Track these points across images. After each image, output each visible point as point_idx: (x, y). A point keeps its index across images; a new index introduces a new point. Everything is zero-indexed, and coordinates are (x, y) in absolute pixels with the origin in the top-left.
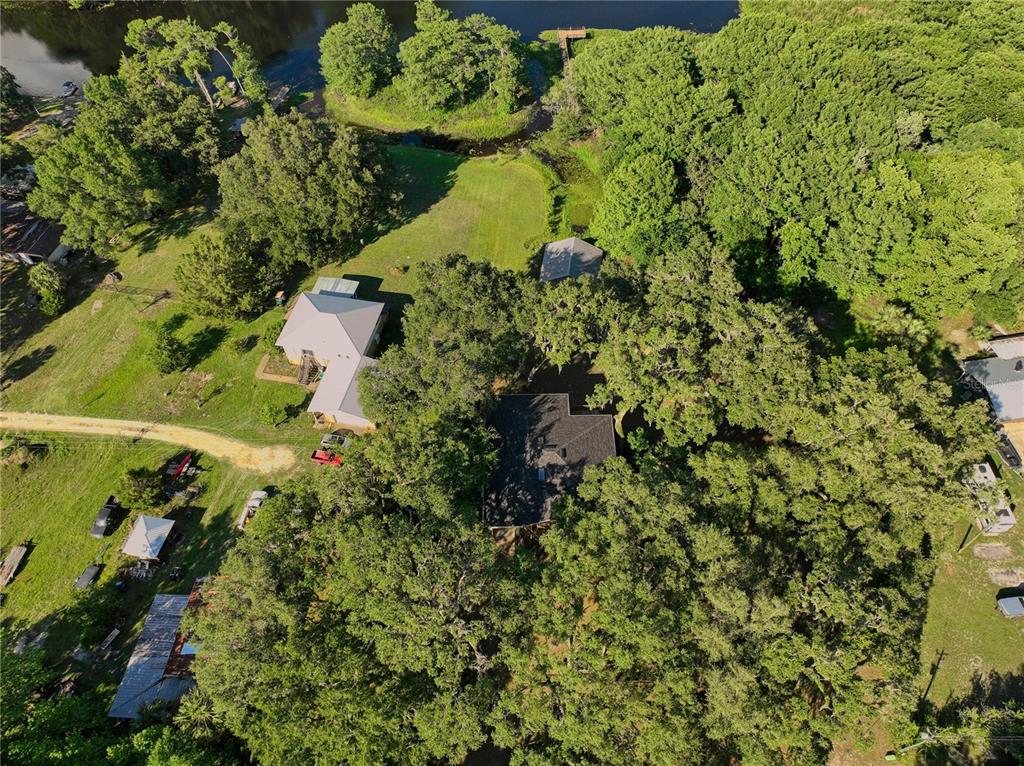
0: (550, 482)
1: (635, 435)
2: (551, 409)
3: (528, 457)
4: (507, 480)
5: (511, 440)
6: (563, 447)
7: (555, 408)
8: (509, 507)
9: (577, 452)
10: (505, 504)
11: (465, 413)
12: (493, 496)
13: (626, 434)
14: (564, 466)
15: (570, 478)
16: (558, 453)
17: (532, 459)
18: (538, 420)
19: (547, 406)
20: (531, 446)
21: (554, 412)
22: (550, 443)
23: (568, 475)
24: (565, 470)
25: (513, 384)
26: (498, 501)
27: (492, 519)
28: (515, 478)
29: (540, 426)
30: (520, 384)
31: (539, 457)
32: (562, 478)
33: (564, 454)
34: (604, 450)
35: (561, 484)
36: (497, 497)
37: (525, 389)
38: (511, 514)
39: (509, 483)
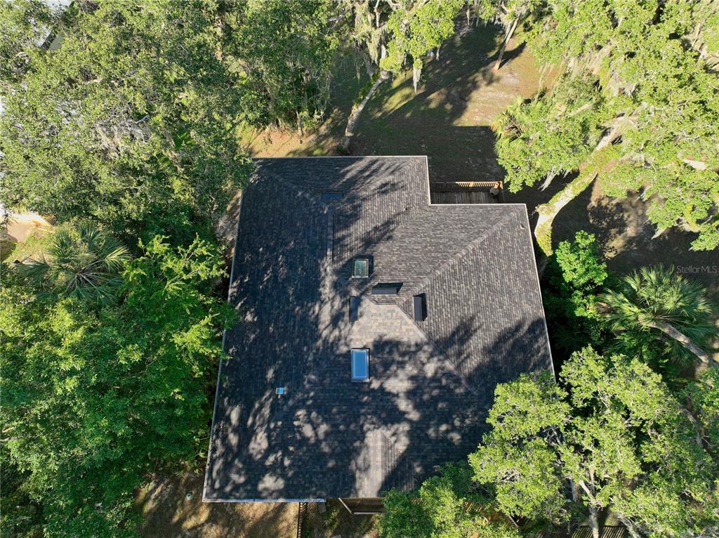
0: (382, 389)
1: (574, 248)
2: (385, 189)
3: (326, 317)
4: (270, 374)
5: (291, 266)
6: (417, 291)
7: (394, 186)
8: (270, 450)
9: (454, 301)
10: (260, 443)
11: (114, 200)
12: (234, 415)
13: (555, 246)
14: (419, 346)
15: (435, 379)
16: (406, 309)
17: (336, 320)
18: (355, 216)
19: (378, 181)
20: (335, 286)
21: (395, 195)
22: (386, 279)
23: (430, 369)
24: (423, 357)
25: (318, 142)
26: (246, 434)
27: (226, 480)
28: (290, 375)
29: (360, 228)
30: (331, 143)
31: (354, 317)
32: (412, 378)
33: (422, 312)
34: (515, 291)
35: (410, 394)
36: (243, 419)
37: (339, 151)
38: (277, 469)
39: (274, 385)
